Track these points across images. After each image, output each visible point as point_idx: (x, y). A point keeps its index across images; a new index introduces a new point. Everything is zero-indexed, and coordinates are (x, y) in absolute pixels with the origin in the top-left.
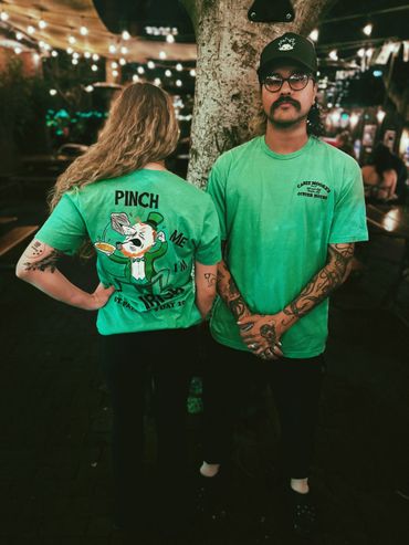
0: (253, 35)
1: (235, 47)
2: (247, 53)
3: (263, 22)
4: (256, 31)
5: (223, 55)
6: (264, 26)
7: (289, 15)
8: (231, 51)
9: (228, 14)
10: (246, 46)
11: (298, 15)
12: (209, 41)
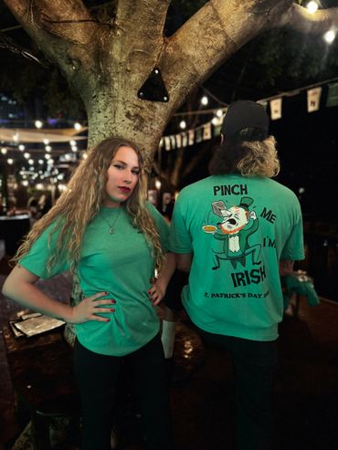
0: (142, 108)
1: (128, 115)
2: (137, 120)
3: (148, 100)
4: (144, 106)
5: (118, 120)
6: (149, 103)
7: (165, 98)
8: (125, 118)
9: (121, 91)
10: (137, 115)
11: (171, 98)
12: (105, 110)
